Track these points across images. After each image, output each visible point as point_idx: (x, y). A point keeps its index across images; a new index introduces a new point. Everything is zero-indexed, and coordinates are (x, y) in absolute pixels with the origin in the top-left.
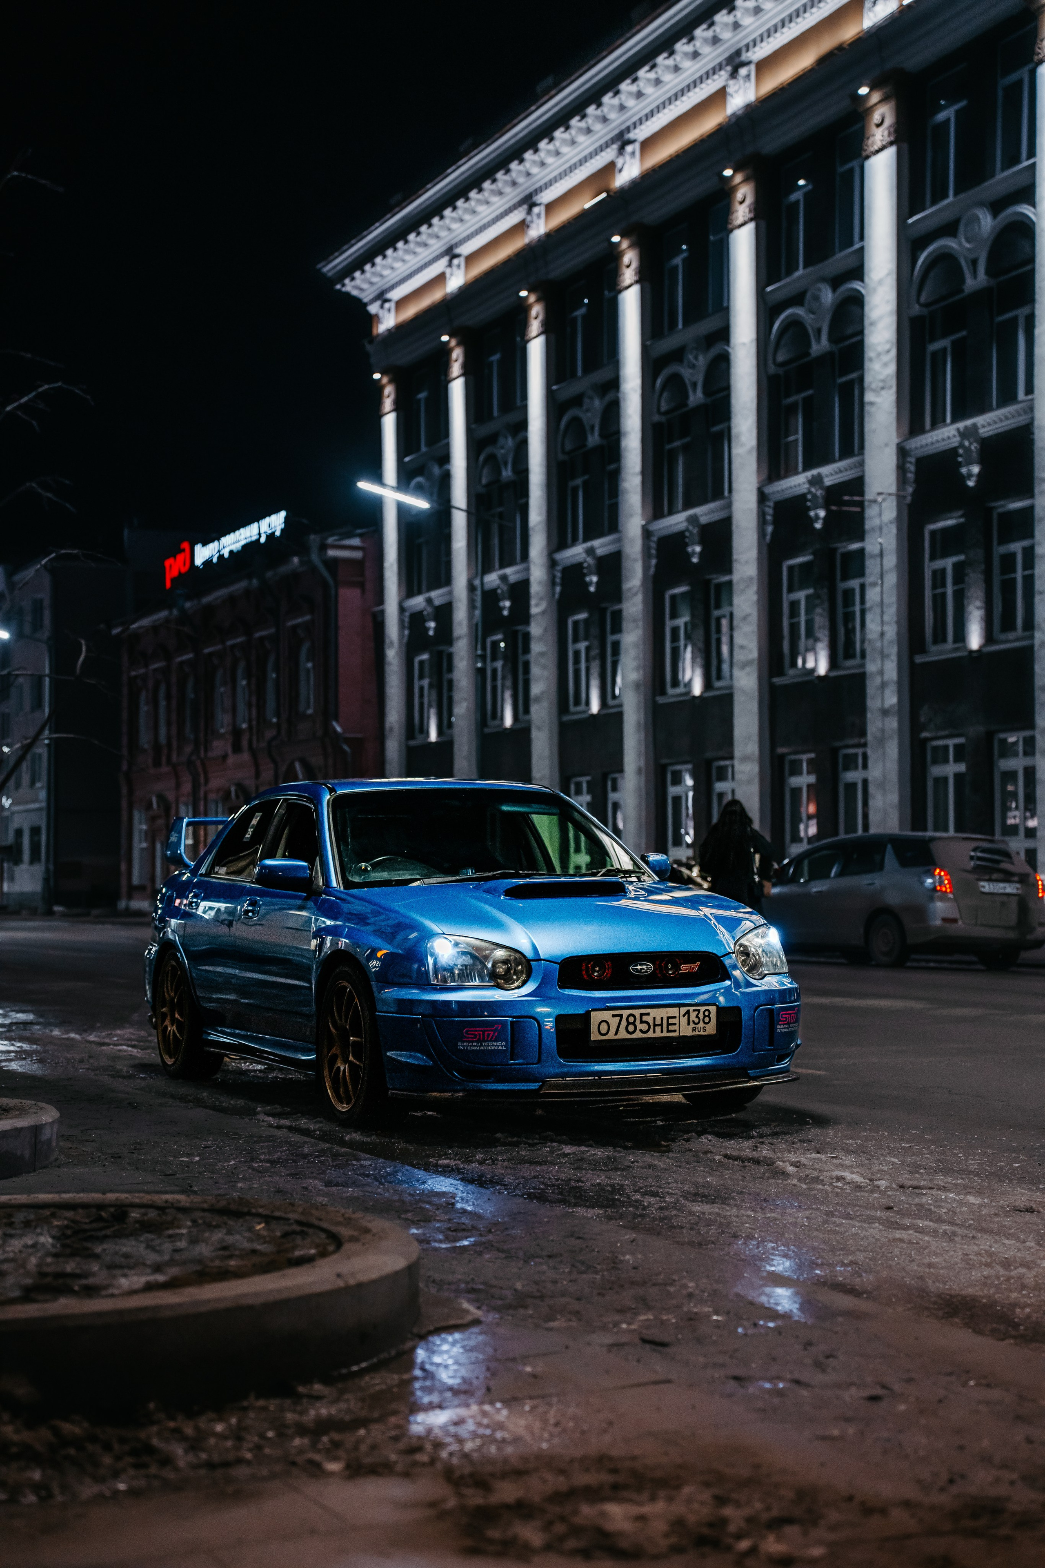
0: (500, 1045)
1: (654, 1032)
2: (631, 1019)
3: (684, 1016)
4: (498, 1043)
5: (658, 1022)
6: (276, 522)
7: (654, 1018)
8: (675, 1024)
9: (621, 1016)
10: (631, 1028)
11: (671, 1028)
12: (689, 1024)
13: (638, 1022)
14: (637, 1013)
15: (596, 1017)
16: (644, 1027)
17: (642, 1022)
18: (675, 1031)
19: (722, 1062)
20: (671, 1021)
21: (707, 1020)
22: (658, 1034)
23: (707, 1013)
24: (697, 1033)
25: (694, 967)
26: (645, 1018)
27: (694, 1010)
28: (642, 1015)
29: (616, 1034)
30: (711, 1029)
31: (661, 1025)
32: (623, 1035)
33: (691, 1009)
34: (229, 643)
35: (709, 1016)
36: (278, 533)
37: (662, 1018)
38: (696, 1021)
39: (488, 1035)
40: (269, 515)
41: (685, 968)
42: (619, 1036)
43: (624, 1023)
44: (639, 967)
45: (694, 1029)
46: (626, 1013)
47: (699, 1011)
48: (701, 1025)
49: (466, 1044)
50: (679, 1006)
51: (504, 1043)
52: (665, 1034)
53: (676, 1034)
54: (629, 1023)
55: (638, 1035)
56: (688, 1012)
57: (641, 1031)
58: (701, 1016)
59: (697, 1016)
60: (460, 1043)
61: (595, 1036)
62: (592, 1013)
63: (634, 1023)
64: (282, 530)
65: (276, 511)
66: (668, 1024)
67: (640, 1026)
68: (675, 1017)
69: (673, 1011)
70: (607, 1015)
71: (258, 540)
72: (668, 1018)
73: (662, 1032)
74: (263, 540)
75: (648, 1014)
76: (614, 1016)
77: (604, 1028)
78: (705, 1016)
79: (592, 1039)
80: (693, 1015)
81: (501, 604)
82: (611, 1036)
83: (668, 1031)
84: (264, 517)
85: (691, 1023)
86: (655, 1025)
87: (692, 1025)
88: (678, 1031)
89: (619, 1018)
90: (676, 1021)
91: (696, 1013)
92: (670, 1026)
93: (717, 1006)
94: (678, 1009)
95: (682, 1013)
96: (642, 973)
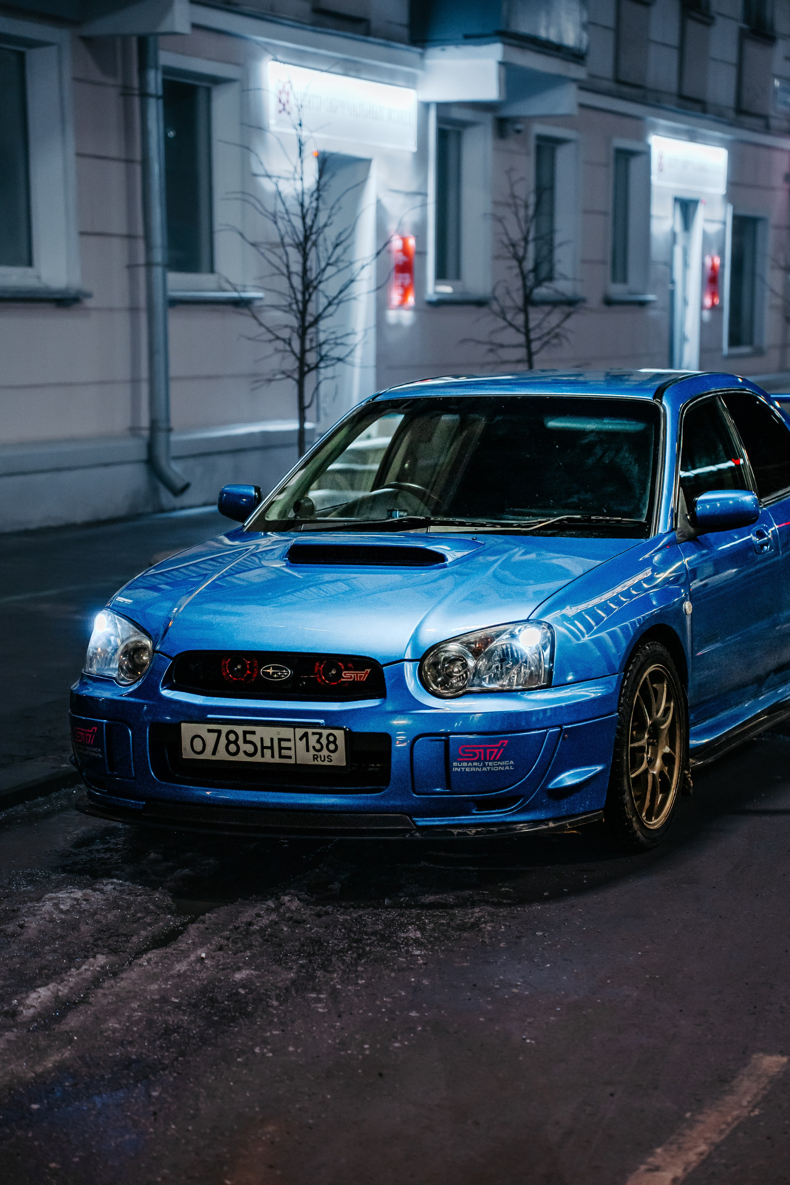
0: (95, 752)
1: (263, 756)
2: (232, 738)
3: (301, 739)
5: (267, 743)
7: (262, 739)
8: (290, 749)
9: (219, 732)
10: (232, 748)
12: (308, 750)
13: (240, 742)
14: (240, 730)
15: (188, 730)
16: (250, 748)
17: (246, 741)
18: (290, 757)
19: (369, 802)
20: (284, 744)
21: (332, 747)
22: (268, 758)
23: (331, 739)
24: (316, 763)
26: (249, 737)
27: (314, 734)
28: (245, 733)
29: (214, 753)
30: (339, 759)
31: (271, 748)
32: (222, 755)
33: (310, 731)
35: (334, 742)
37: (272, 740)
38: (318, 746)
39: (88, 738)
41: (348, 676)
42: (218, 757)
43: (223, 741)
44: (269, 671)
45: (315, 758)
46: (225, 729)
47: (321, 735)
48: (325, 752)
49: (77, 745)
50: (295, 726)
51: (100, 750)
52: (277, 760)
53: (292, 761)
54: (229, 742)
55: (241, 757)
56: (306, 735)
57: (245, 752)
58: (324, 741)
59: (318, 741)
61: (187, 754)
62: (184, 723)
63: (235, 742)
66: (281, 748)
67: (244, 747)
68: (289, 740)
69: (287, 733)
70: (202, 729)
72: (280, 740)
73: (273, 756)
75: (253, 733)
76: (209, 731)
77: (198, 745)
78: (329, 742)
79: (183, 756)
80: (313, 740)
82: (207, 755)
83: (281, 756)
85: (311, 749)
86: (263, 748)
87: (312, 752)
88: (293, 757)
89: (216, 734)
90: (290, 744)
91: (317, 737)
92: (283, 751)
93: (344, 730)
94: (292, 729)
95: (298, 736)
96: (274, 678)
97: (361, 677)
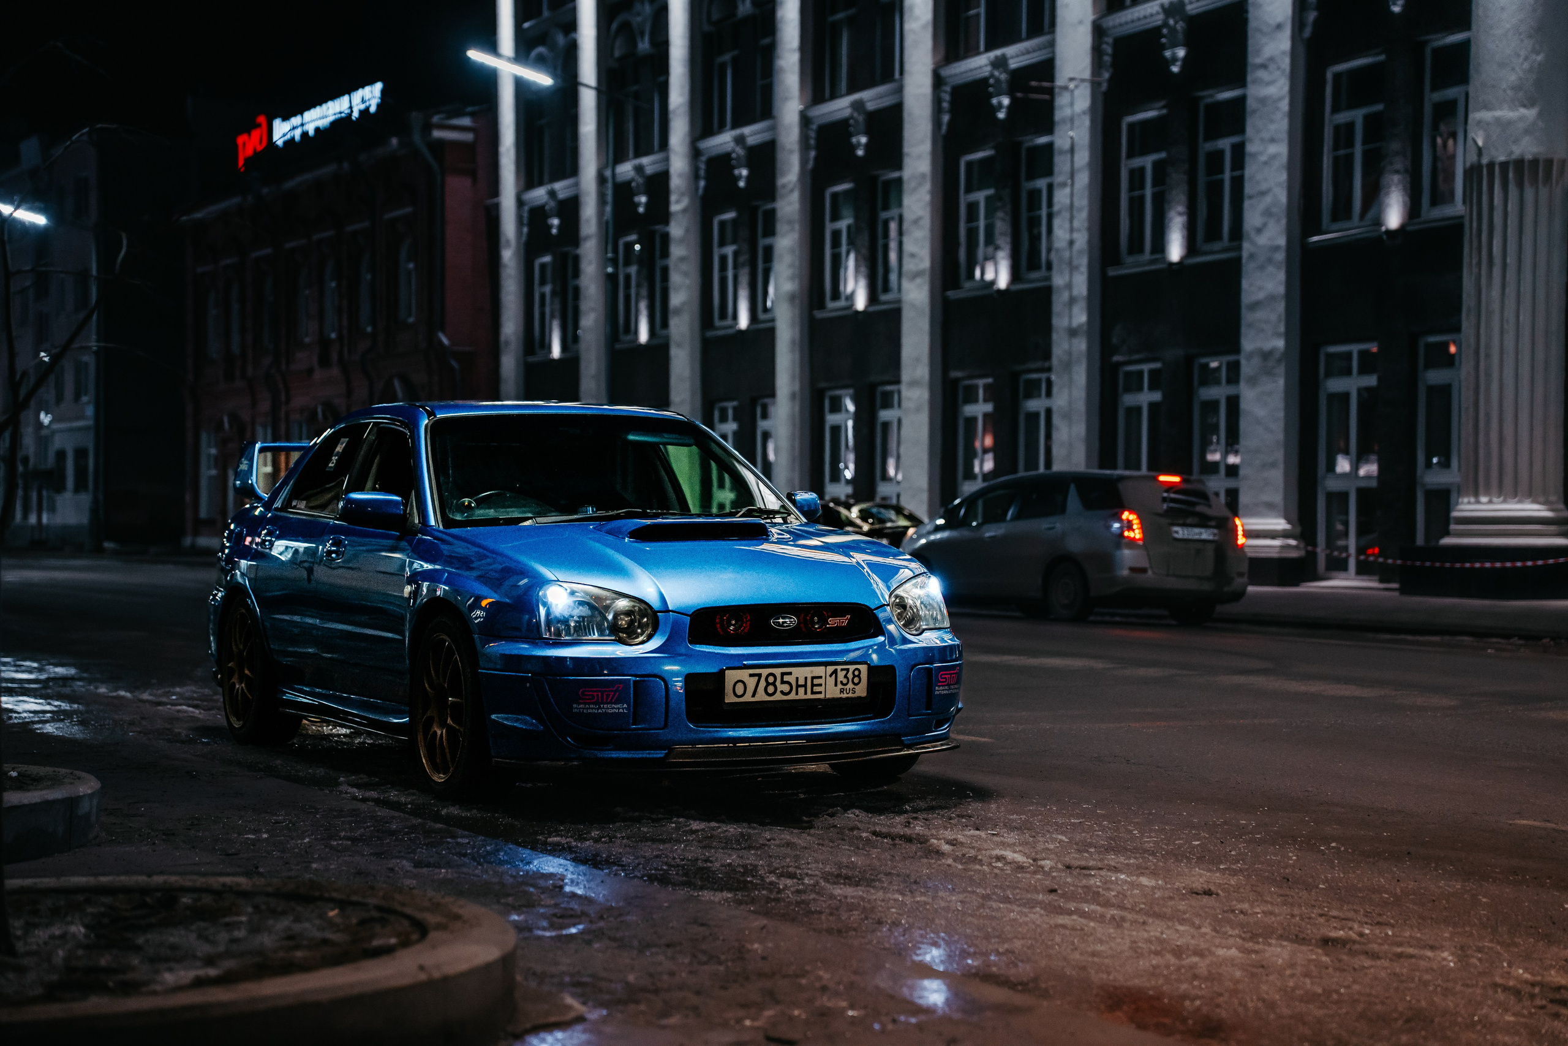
0: (621, 708)
1: (797, 694)
2: (771, 679)
3: (831, 676)
4: (619, 706)
5: (801, 682)
6: (370, 96)
7: (797, 678)
8: (820, 685)
9: (760, 675)
10: (771, 689)
11: (816, 689)
12: (836, 685)
13: (778, 683)
14: (778, 672)
15: (731, 676)
16: (786, 688)
17: (783, 682)
18: (820, 693)
19: (872, 728)
20: (816, 681)
21: (856, 680)
22: (801, 695)
23: (856, 673)
24: (844, 696)
25: (844, 621)
26: (786, 678)
27: (842, 670)
28: (783, 674)
29: (754, 695)
30: (861, 691)
31: (805, 686)
32: (761, 696)
33: (839, 668)
34: (316, 237)
35: (858, 676)
36: (373, 109)
37: (806, 678)
38: (845, 681)
39: (608, 696)
40: (363, 87)
41: (833, 622)
43: (763, 683)
44: (781, 620)
45: (842, 691)
46: (765, 672)
47: (848, 670)
48: (850, 685)
49: (582, 706)
50: (826, 664)
51: (625, 706)
52: (809, 696)
53: (822, 696)
54: (768, 684)
55: (778, 697)
56: (835, 672)
57: (782, 692)
58: (850, 676)
59: (846, 677)
60: (575, 706)
61: (730, 699)
62: (726, 672)
63: (774, 684)
64: (379, 106)
65: (371, 82)
66: (813, 685)
67: (781, 687)
68: (821, 677)
69: (819, 671)
70: (744, 674)
71: (350, 115)
72: (813, 678)
73: (806, 693)
74: (356, 114)
75: (790, 673)
76: (751, 675)
77: (740, 689)
78: (854, 676)
79: (726, 701)
80: (841, 676)
81: (636, 199)
82: (748, 698)
83: (813, 693)
84: (356, 89)
85: (839, 682)
86: (798, 686)
87: (840, 686)
88: (823, 693)
89: (757, 678)
90: (821, 681)
91: (845, 672)
92: (814, 688)
93: (868, 665)
94: (823, 668)
95: (829, 673)
96: (784, 627)
97: (843, 622)
